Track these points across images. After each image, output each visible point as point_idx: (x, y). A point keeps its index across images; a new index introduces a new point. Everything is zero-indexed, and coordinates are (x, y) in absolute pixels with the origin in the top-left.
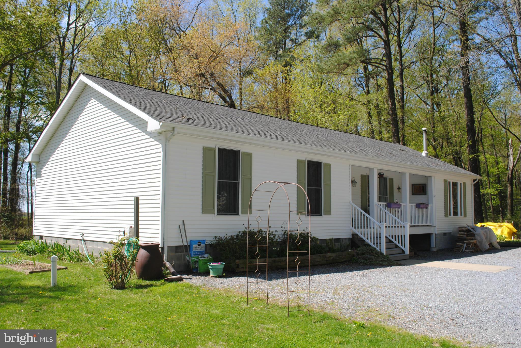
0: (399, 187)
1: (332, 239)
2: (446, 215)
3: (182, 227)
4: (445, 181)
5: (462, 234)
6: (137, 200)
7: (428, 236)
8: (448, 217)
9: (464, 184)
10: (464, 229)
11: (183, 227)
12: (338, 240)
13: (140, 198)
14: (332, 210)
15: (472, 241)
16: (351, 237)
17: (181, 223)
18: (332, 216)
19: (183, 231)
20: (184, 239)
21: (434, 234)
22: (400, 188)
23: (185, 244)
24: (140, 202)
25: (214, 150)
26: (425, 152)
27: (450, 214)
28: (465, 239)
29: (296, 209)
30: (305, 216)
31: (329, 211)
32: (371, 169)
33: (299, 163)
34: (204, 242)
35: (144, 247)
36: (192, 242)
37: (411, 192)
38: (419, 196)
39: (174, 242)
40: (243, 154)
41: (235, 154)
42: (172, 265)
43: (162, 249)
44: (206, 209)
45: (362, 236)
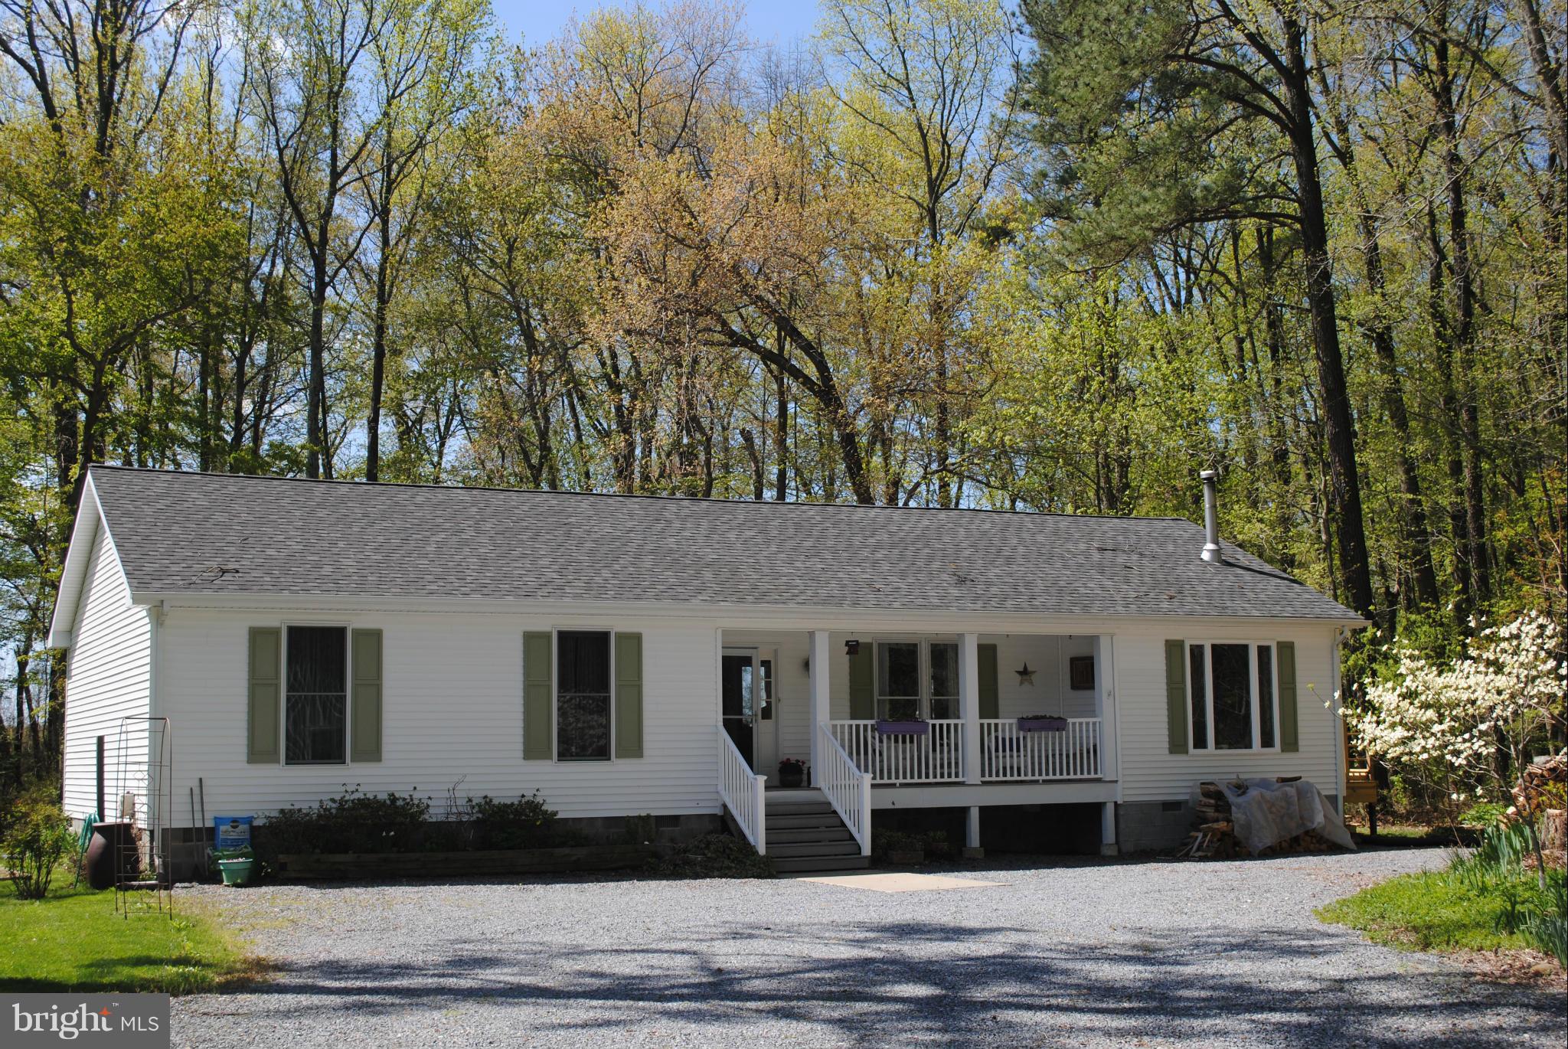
0: (1025, 668)
1: (648, 817)
2: (1177, 746)
3: (196, 791)
4: (1173, 648)
5: (1206, 805)
6: (101, 741)
7: (1097, 808)
8: (1186, 752)
9: (1287, 649)
10: (1212, 788)
11: (198, 791)
12: (674, 820)
13: (106, 739)
14: (646, 745)
15: (1215, 826)
16: (719, 812)
17: (195, 784)
18: (645, 760)
19: (197, 799)
20: (198, 816)
21: (1110, 807)
22: (1030, 669)
23: (199, 825)
24: (106, 746)
25: (276, 632)
26: (1210, 546)
27: (1200, 742)
28: (1205, 821)
29: (521, 747)
30: (548, 762)
31: (634, 748)
32: (811, 634)
33: (533, 641)
34: (249, 820)
35: (100, 830)
36: (218, 820)
37: (1068, 682)
38: (1087, 693)
39: (182, 821)
40: (357, 633)
41: (336, 635)
42: (165, 865)
43: (152, 832)
44: (258, 753)
45: (735, 812)
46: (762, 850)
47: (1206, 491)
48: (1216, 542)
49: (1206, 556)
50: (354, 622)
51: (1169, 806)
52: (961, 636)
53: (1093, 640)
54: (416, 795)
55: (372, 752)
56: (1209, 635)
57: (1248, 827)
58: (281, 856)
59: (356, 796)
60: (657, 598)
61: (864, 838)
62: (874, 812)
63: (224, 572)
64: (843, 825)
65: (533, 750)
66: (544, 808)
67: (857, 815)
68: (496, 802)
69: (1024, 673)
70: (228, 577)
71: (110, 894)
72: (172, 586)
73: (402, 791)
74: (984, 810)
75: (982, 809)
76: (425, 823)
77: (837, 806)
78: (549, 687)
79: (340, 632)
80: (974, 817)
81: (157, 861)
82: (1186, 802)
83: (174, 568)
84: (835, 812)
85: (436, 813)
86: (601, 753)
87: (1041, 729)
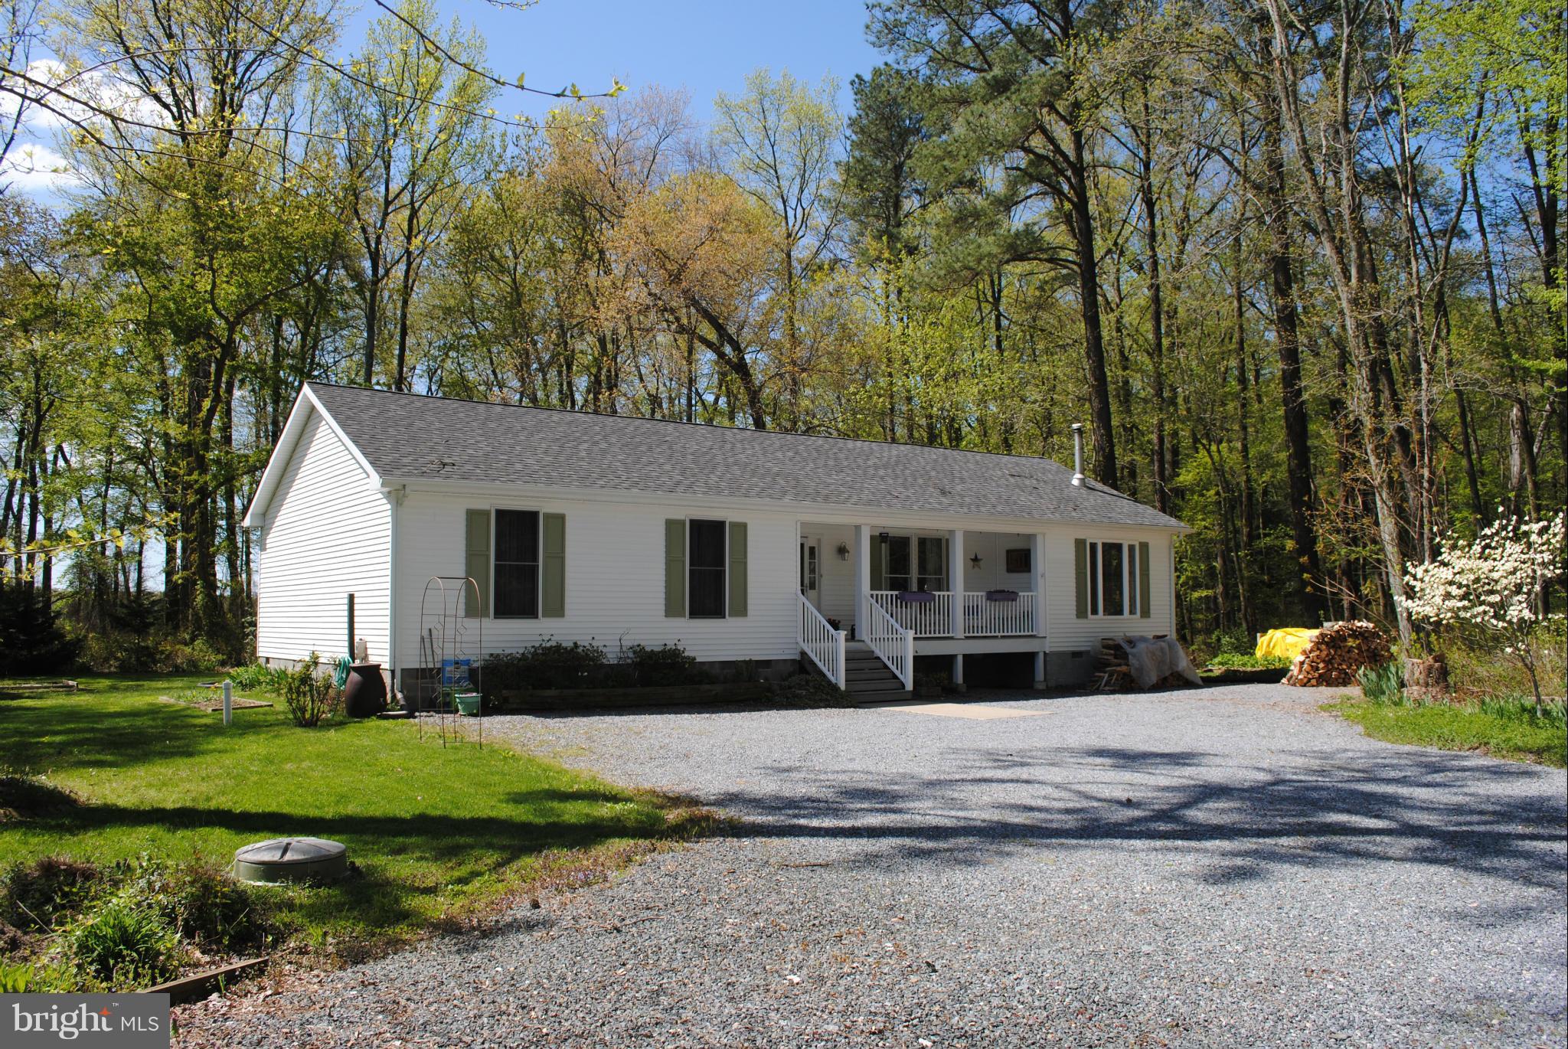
0: (976, 556)
1: (751, 661)
2: (1081, 613)
4: (1080, 544)
5: (1106, 654)
6: (351, 597)
7: (1031, 656)
8: (1086, 617)
9: (1144, 546)
10: (1110, 642)
11: (427, 640)
12: (767, 663)
13: (356, 595)
14: (749, 607)
15: (1118, 669)
16: (797, 657)
17: (426, 633)
18: (749, 618)
19: (428, 645)
20: (430, 659)
21: (1041, 656)
22: (979, 557)
23: (431, 666)
24: (356, 600)
25: (487, 513)
26: (1079, 476)
27: (1095, 611)
28: (1109, 665)
29: (663, 607)
30: (683, 619)
31: (741, 611)
32: (858, 528)
33: (672, 526)
34: (467, 662)
35: (357, 669)
36: (444, 662)
37: (1004, 567)
38: (1025, 575)
39: (414, 663)
40: (547, 516)
41: (531, 517)
42: (405, 697)
43: (393, 672)
44: (473, 610)
45: (813, 656)
46: (842, 686)
47: (1076, 437)
48: (1082, 473)
49: (1075, 482)
50: (545, 506)
51: (1076, 654)
52: (952, 532)
53: (1030, 538)
54: (595, 644)
55: (557, 609)
56: (1100, 536)
57: (1140, 670)
58: (504, 692)
59: (548, 645)
60: (758, 495)
61: (908, 680)
62: (915, 658)
63: (444, 465)
64: (886, 667)
65: (672, 610)
66: (686, 654)
67: (900, 661)
68: (648, 649)
69: (976, 560)
70: (448, 468)
71: (373, 723)
72: (409, 474)
73: (584, 641)
74: (967, 658)
75: (965, 656)
76: (602, 665)
77: (878, 653)
78: (684, 562)
79: (534, 515)
80: (960, 660)
81: (399, 696)
82: (1088, 652)
83: (405, 460)
84: (878, 658)
85: (612, 657)
86: (718, 612)
87: (1004, 600)
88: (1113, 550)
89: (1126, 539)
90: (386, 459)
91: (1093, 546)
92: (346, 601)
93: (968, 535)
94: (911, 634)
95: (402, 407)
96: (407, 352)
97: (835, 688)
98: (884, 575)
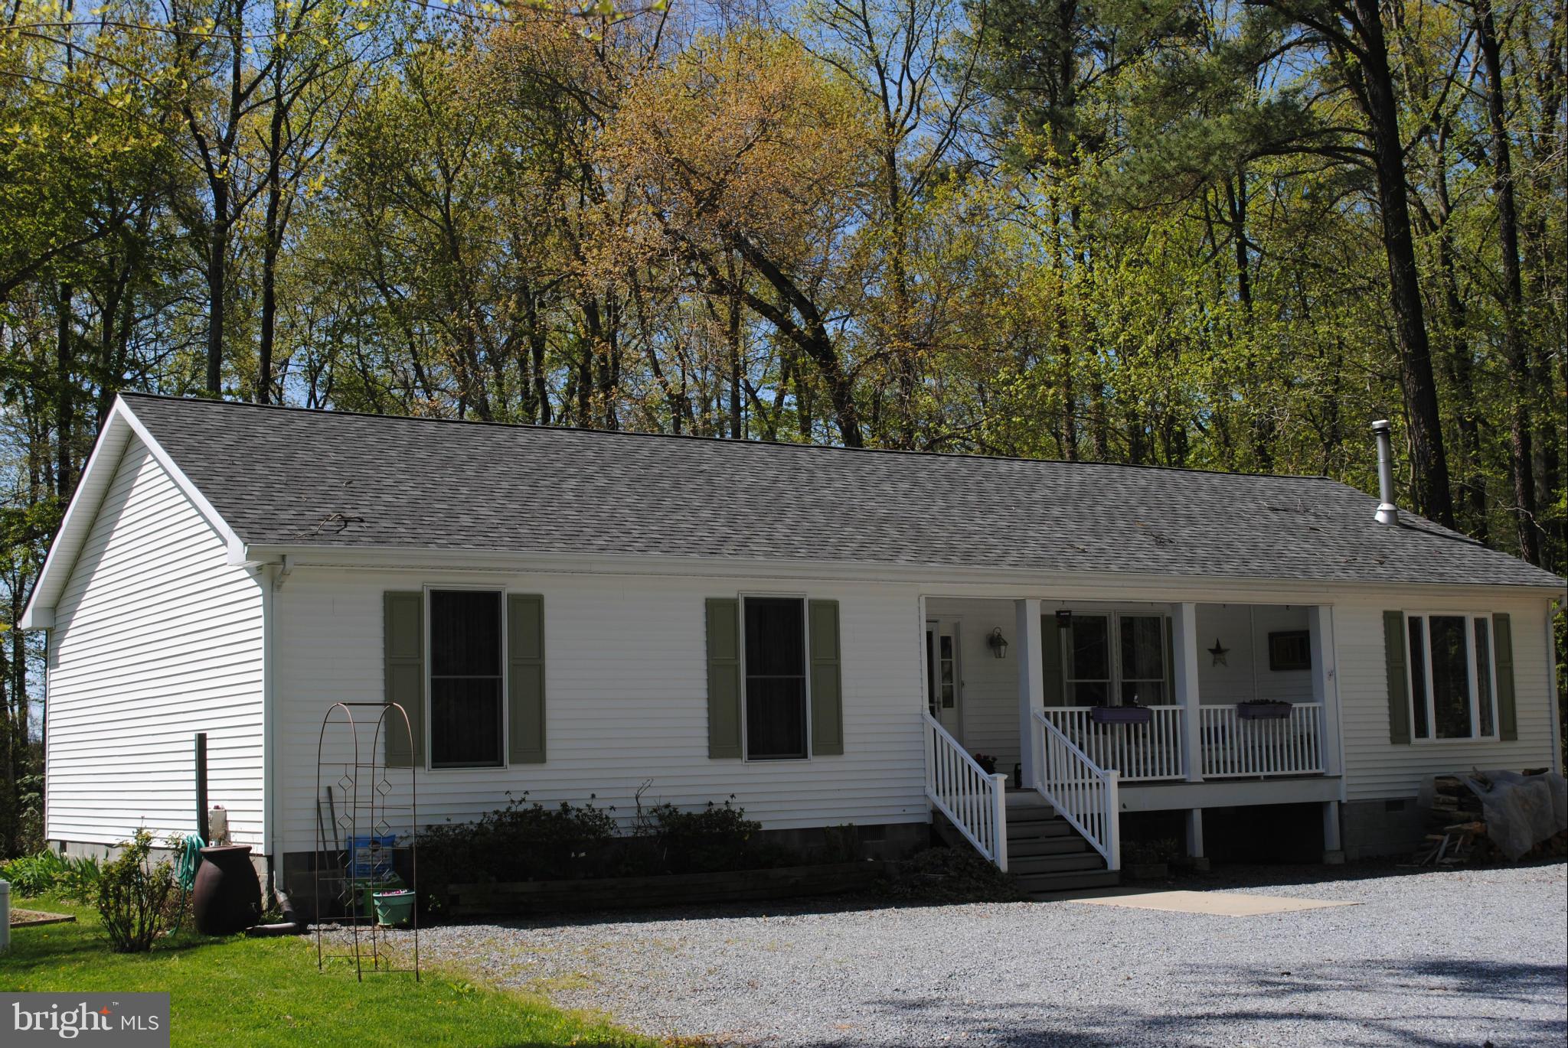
0: (1218, 644)
1: (850, 826)
2: (1398, 735)
3: (324, 806)
4: (1392, 619)
5: (1444, 803)
6: (202, 740)
7: (1317, 809)
8: (1408, 742)
9: (1502, 621)
10: (1451, 783)
11: (326, 805)
12: (877, 830)
13: (210, 734)
14: (846, 739)
15: (1466, 827)
16: (927, 819)
17: (323, 794)
18: (845, 757)
19: (326, 814)
20: (329, 836)
21: (1334, 808)
22: (1223, 646)
23: (331, 847)
24: (209, 744)
25: (417, 597)
26: (1385, 506)
27: (1422, 732)
28: (1450, 821)
29: (705, 743)
30: (738, 762)
31: (833, 744)
32: (1020, 604)
33: (716, 609)
34: (391, 840)
35: (211, 856)
36: (354, 841)
37: (1267, 663)
38: (1298, 675)
39: (304, 842)
40: (514, 599)
41: (489, 601)
42: (291, 900)
43: (270, 859)
44: (398, 755)
45: (952, 816)
46: (1003, 865)
47: (1380, 442)
48: (1391, 501)
49: (1381, 517)
50: (512, 585)
51: (1393, 804)
52: (1176, 607)
53: (1309, 612)
54: (596, 805)
55: (534, 751)
56: (1425, 606)
57: (1504, 828)
58: (452, 887)
59: (521, 808)
60: (856, 555)
61: (1112, 852)
62: (1122, 815)
63: (347, 521)
64: (1074, 832)
65: (719, 747)
66: (745, 818)
67: (1097, 822)
68: (683, 811)
69: (1217, 651)
70: (352, 526)
71: (241, 945)
72: (291, 538)
73: (579, 801)
74: (1211, 815)
75: (1206, 812)
76: (609, 841)
77: (1061, 809)
78: (737, 667)
79: (493, 598)
80: (1197, 817)
81: (281, 898)
82: (1414, 799)
83: (284, 516)
84: (1061, 818)
85: (624, 826)
86: (795, 749)
87: (1267, 716)
88: (1448, 628)
89: (1470, 608)
90: (252, 515)
91: (1415, 623)
92: (193, 746)
93: (1202, 609)
94: (1114, 776)
95: (274, 428)
96: (276, 340)
97: (991, 868)
98: (1066, 680)
